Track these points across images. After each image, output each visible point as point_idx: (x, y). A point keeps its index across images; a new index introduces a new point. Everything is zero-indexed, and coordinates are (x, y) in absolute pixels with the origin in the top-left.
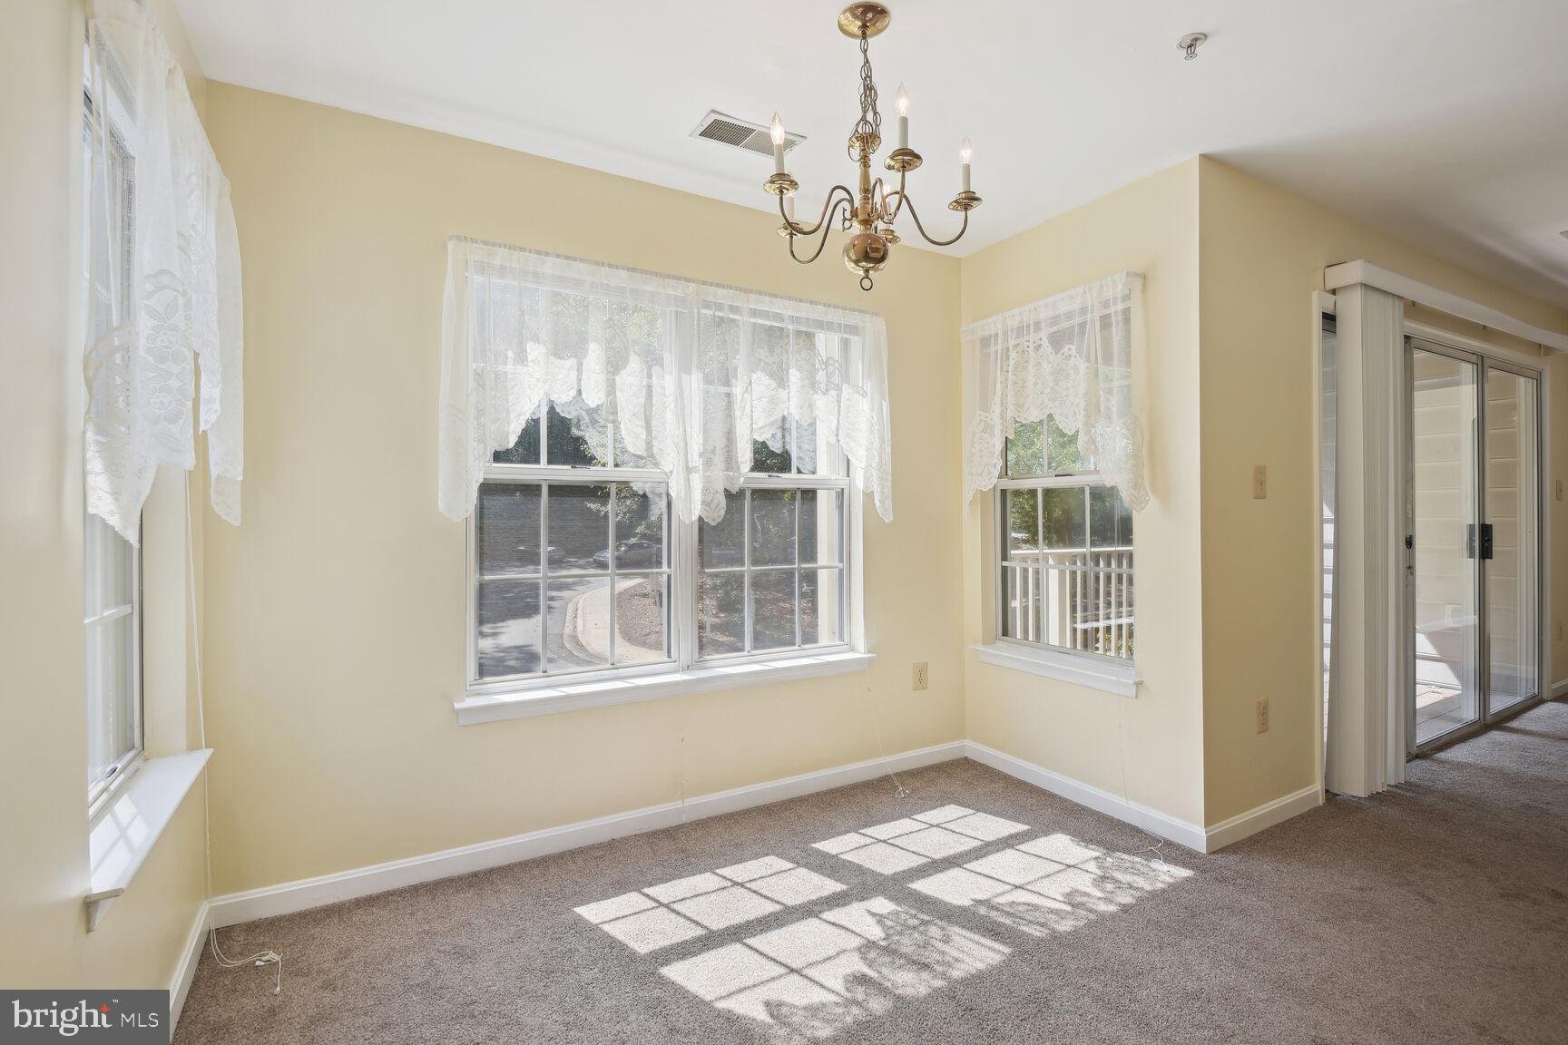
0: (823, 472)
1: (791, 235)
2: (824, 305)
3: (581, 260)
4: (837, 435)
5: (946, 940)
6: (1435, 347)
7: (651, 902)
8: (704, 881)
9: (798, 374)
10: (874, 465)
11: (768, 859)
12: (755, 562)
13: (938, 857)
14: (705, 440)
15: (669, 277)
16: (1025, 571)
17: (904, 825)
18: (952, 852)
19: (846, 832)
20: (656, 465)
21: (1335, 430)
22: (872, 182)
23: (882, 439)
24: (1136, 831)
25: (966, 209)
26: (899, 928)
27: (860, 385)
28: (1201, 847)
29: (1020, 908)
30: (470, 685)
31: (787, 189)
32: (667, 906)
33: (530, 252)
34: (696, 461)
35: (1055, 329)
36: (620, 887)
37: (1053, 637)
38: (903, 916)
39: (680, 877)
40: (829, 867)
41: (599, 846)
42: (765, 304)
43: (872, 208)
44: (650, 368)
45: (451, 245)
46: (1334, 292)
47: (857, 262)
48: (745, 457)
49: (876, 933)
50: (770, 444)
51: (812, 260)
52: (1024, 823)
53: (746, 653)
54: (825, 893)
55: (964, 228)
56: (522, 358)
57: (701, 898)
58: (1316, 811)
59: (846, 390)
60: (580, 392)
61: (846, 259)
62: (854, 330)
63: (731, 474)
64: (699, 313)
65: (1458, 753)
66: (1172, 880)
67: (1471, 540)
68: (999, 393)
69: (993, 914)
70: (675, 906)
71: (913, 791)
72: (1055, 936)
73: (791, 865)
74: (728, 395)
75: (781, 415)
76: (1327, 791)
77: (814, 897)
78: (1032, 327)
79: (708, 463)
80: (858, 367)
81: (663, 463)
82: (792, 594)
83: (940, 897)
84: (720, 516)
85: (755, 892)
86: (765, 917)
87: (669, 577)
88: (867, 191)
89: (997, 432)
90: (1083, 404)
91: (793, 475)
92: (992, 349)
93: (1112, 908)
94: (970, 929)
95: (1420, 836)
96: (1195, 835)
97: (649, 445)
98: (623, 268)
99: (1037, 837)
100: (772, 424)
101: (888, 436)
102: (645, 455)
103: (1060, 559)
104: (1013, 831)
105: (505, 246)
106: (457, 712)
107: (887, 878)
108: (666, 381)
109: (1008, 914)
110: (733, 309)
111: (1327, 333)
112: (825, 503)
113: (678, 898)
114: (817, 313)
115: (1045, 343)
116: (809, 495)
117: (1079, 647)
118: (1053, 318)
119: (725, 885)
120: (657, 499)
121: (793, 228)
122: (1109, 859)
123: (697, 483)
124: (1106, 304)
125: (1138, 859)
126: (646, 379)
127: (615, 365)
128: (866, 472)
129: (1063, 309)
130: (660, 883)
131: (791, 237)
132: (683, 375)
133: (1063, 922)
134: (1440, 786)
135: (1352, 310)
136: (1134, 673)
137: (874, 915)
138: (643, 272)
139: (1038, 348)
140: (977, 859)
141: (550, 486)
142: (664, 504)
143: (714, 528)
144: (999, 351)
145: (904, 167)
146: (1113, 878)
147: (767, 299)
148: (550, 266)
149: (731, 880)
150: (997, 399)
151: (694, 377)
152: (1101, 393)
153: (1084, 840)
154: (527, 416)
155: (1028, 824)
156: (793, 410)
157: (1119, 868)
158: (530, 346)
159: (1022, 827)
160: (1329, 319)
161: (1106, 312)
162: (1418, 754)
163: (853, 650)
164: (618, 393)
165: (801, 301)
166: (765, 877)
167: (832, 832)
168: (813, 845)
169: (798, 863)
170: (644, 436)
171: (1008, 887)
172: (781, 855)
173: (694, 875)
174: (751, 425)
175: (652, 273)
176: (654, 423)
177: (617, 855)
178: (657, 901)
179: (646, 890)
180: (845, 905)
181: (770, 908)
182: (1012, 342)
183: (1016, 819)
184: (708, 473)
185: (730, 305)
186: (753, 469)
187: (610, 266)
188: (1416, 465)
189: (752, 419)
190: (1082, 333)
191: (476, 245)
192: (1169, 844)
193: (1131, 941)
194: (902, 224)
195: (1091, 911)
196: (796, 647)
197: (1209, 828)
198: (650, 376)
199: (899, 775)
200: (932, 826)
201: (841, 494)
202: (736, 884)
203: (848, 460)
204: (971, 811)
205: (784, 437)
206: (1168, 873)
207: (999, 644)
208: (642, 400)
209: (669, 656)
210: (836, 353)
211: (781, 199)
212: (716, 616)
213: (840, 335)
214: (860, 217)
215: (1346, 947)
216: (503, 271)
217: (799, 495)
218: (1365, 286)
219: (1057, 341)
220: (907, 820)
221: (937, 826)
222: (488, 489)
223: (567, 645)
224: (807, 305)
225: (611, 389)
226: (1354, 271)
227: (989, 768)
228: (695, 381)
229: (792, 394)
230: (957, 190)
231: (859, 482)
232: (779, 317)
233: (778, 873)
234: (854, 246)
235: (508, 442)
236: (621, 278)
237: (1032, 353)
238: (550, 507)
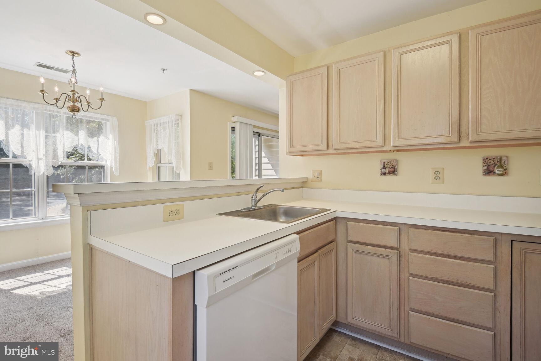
4: (98, 150)
7: (17, 280)
9: (83, 132)
14: (46, 151)
27: (107, 136)
39: (31, 274)
44: (23, 128)
46: (233, 122)
48: (62, 155)
57: (35, 277)
59: (101, 137)
63: (55, 161)
75: (76, 144)
79: (47, 157)
81: (28, 157)
84: (52, 173)
85: (53, 274)
87: (35, 192)
89: (152, 151)
91: (85, 162)
97: (22, 151)
100: (73, 147)
101: (118, 151)
102: (21, 154)
108: (30, 133)
111: (233, 132)
112: (107, 169)
113: (27, 278)
119: (45, 274)
126: (21, 132)
128: (111, 161)
130: (23, 276)
144: (153, 130)
160: (233, 129)
164: (10, 137)
173: (36, 273)
176: (24, 145)
184: (47, 160)
189: (64, 145)
201: (104, 167)
202: (48, 274)
209: (35, 216)
217: (87, 168)
218: (240, 122)
219: (164, 129)
225: (7, 134)
229: (80, 138)
231: (109, 164)
236: (12, 102)
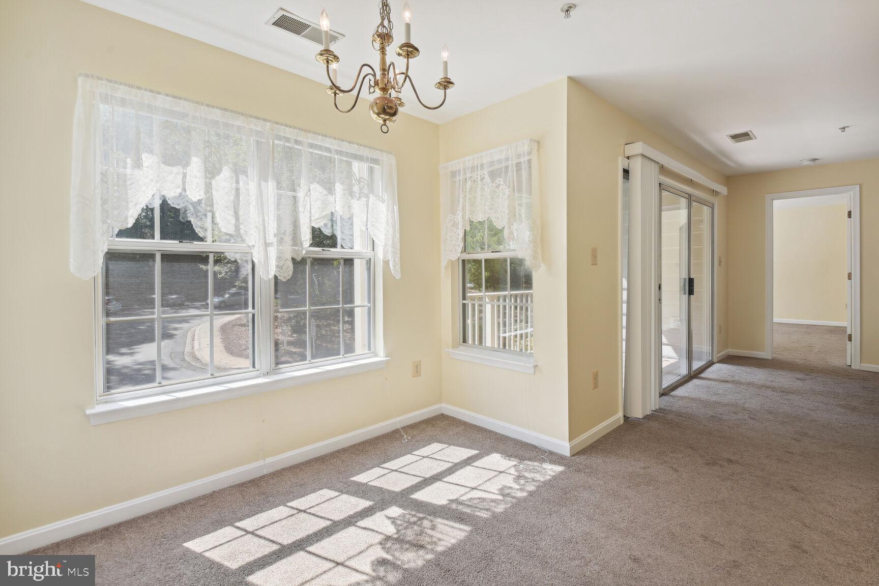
0: (358, 247)
1: (335, 94)
2: (358, 144)
3: (185, 99)
4: (367, 225)
5: (433, 528)
6: (671, 190)
7: (241, 531)
8: (280, 511)
9: (341, 187)
10: (389, 244)
11: (321, 492)
12: (312, 304)
13: (427, 476)
14: (279, 226)
15: (251, 116)
16: (473, 305)
17: (408, 458)
18: (435, 472)
19: (372, 468)
20: (243, 241)
21: (628, 231)
22: (388, 64)
23: (394, 228)
24: (534, 448)
25: (445, 88)
26: (405, 525)
27: (381, 196)
28: (567, 453)
29: (475, 502)
30: (100, 396)
31: (332, 61)
32: (252, 533)
33: (145, 91)
34: (271, 238)
35: (491, 169)
36: (219, 524)
37: (488, 343)
38: (408, 516)
39: (262, 511)
40: (362, 491)
41: (204, 497)
42: (319, 141)
43: (388, 81)
44: (237, 176)
45: (80, 80)
46: (628, 158)
47: (378, 114)
48: (306, 237)
49: (391, 530)
50: (323, 230)
51: (349, 111)
52: (475, 449)
53: (307, 362)
54: (359, 509)
55: (444, 100)
56: (138, 164)
57: (276, 524)
58: (620, 427)
59: (372, 198)
60: (185, 190)
61: (372, 112)
62: (375, 161)
63: (297, 248)
64: (273, 142)
65: (680, 392)
66: (554, 474)
67: (685, 286)
68: (461, 204)
69: (460, 507)
70: (258, 532)
71: (412, 437)
72: (495, 516)
73: (337, 494)
74: (295, 198)
75: (330, 212)
76: (624, 416)
77: (352, 513)
78: (479, 167)
79: (281, 241)
80: (379, 184)
81: (247, 239)
82: (339, 321)
83: (429, 501)
84: (289, 275)
85: (313, 515)
86: (320, 531)
87: (253, 315)
88: (385, 70)
89: (460, 226)
90: (507, 212)
91: (338, 249)
92: (457, 179)
93: (525, 494)
94: (447, 519)
95: (668, 436)
96: (564, 447)
97: (237, 228)
98: (217, 108)
99: (483, 457)
100: (324, 217)
101: (397, 227)
102: (234, 233)
103: (492, 298)
104: (470, 455)
105: (125, 85)
106: (88, 416)
107: (397, 494)
108: (250, 186)
109: (468, 506)
110: (297, 142)
111: (625, 180)
112: (359, 267)
113: (260, 527)
114: (353, 149)
115: (487, 177)
116: (349, 262)
117: (501, 347)
118: (491, 162)
119: (293, 513)
120: (245, 264)
121: (335, 88)
122: (521, 466)
123: (273, 252)
124: (519, 156)
125: (536, 464)
126: (234, 184)
127: (211, 172)
128: (384, 248)
129: (496, 158)
130: (248, 518)
131: (335, 95)
132: (262, 182)
133: (499, 507)
134: (674, 409)
135: (637, 167)
136: (533, 360)
137: (389, 518)
138: (232, 111)
139: (482, 179)
140: (450, 474)
141: (162, 255)
142: (250, 267)
143: (285, 283)
144: (461, 181)
145: (408, 55)
146: (524, 476)
147: (320, 137)
148: (162, 101)
149: (297, 509)
150: (460, 207)
151: (270, 184)
152: (517, 206)
153: (509, 456)
154: (143, 205)
155: (477, 450)
156: (337, 208)
157: (526, 470)
158: (144, 156)
159: (475, 452)
160: (626, 172)
161: (519, 160)
162: (664, 393)
163: (376, 356)
164: (214, 192)
165: (342, 141)
166: (320, 504)
167: (365, 468)
168: (352, 479)
169: (341, 492)
170: (233, 222)
171: (468, 490)
172: (330, 488)
173: (272, 509)
174: (310, 217)
175: (239, 113)
176: (241, 213)
177: (216, 502)
178: (245, 531)
179: (238, 524)
180: (371, 515)
181: (325, 524)
182: (468, 175)
183: (471, 448)
184: (281, 247)
185: (295, 140)
186: (311, 245)
187: (208, 106)
188: (663, 248)
189: (311, 214)
190: (506, 172)
191: (102, 82)
192: (551, 453)
193: (535, 513)
194: (406, 93)
195: (514, 497)
196: (341, 356)
197: (571, 443)
198: (237, 182)
199: (404, 428)
200: (424, 457)
201: (369, 262)
202: (300, 511)
203: (373, 241)
204: (446, 446)
205: (332, 226)
206: (552, 470)
207: (461, 347)
208: (232, 198)
209: (254, 366)
210: (365, 175)
211: (328, 67)
212: (291, 336)
213: (368, 164)
214: (380, 86)
215: (640, 502)
216: (123, 102)
217: (342, 262)
218: (643, 155)
219: (493, 175)
220: (409, 455)
221: (427, 457)
222: (112, 256)
223: (187, 358)
224: (347, 144)
225: (208, 188)
226: (638, 148)
227: (455, 418)
228: (271, 186)
229: (337, 199)
230: (439, 77)
231: (380, 255)
232: (328, 150)
233: (329, 500)
234: (377, 104)
235: (127, 224)
236: (216, 115)
237: (479, 182)
238: (162, 269)
